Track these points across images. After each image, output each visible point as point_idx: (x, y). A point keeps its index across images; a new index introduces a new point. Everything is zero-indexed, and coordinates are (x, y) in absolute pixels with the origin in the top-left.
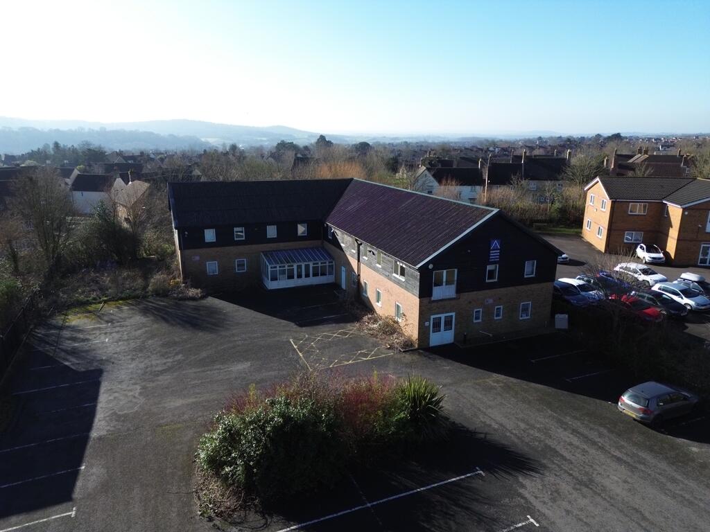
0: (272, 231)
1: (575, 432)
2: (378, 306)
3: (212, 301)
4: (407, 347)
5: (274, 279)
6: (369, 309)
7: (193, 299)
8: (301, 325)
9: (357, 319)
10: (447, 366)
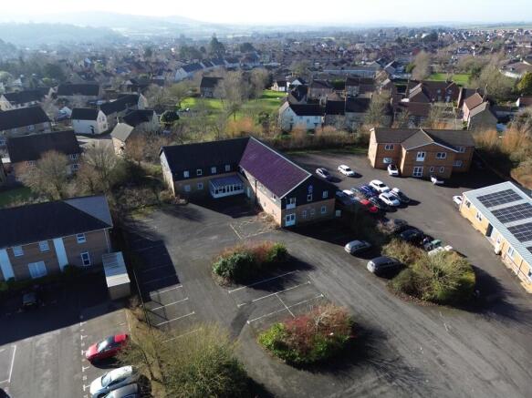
0: (214, 170)
1: (329, 258)
2: (264, 208)
3: (192, 206)
4: (277, 228)
5: (217, 192)
6: (261, 209)
7: (182, 205)
8: (234, 217)
9: (256, 214)
10: (291, 235)
